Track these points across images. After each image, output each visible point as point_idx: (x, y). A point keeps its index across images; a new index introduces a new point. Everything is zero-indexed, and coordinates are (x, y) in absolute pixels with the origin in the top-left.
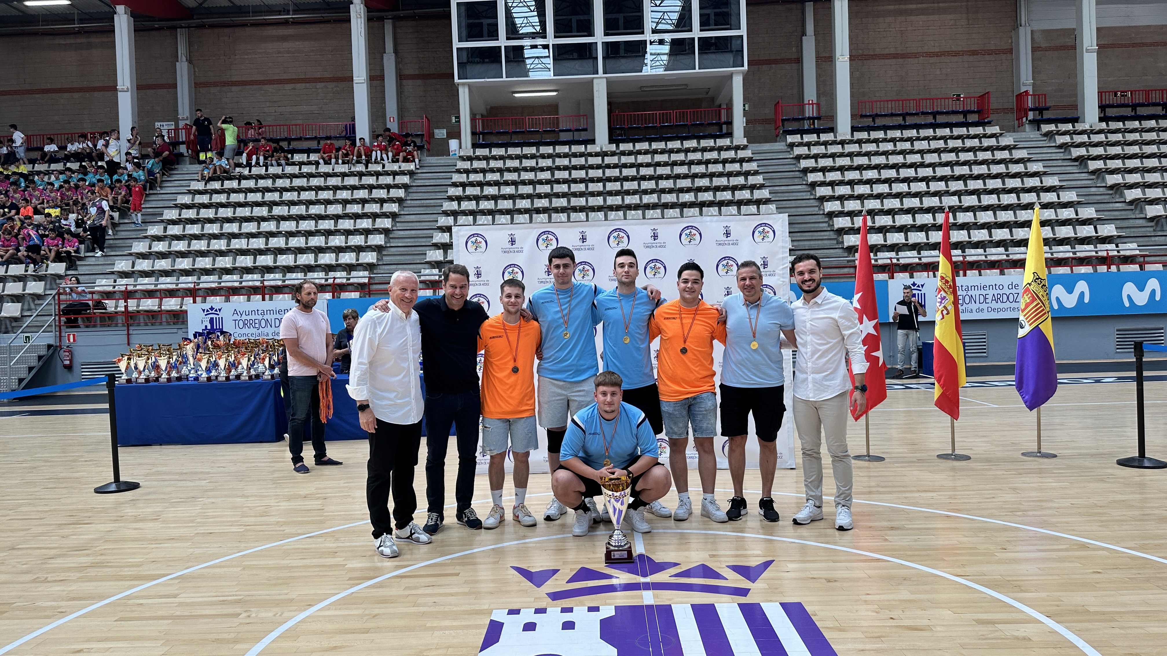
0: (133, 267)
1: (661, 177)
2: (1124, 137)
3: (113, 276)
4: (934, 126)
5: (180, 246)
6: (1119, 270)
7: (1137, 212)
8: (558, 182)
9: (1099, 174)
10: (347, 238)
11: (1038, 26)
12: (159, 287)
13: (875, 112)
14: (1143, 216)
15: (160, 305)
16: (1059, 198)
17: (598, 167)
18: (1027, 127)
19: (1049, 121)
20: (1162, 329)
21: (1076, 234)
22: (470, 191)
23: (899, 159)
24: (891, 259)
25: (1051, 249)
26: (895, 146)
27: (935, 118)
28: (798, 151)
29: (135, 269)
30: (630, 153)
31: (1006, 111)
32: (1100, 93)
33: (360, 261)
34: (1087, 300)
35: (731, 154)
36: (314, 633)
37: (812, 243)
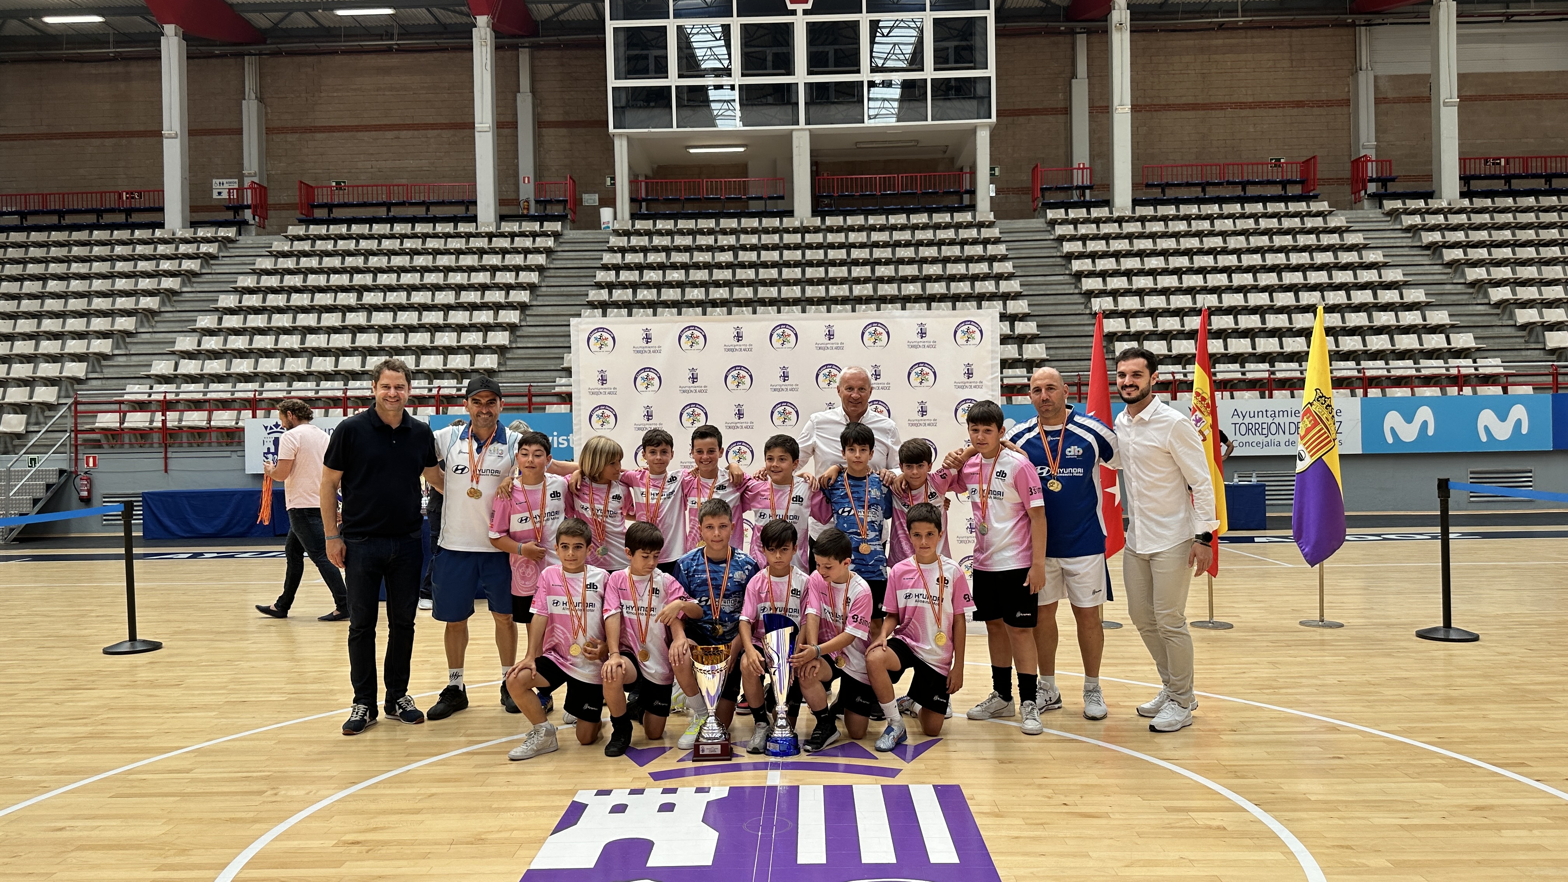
0: (176, 369)
1: (878, 262)
2: (1492, 218)
3: (149, 381)
4: (1243, 200)
5: (239, 343)
6: (1475, 392)
7: (1506, 317)
8: (742, 265)
9: (1458, 267)
10: (459, 336)
11: (1383, 70)
12: (209, 396)
13: (1165, 181)
14: (1511, 322)
15: (209, 420)
16: (1402, 298)
17: (797, 247)
18: (1366, 203)
19: (1395, 196)
20: (1530, 472)
21: (1421, 345)
22: (625, 276)
23: (1194, 243)
24: (1173, 373)
25: (1387, 364)
26: (1190, 225)
27: (1244, 189)
28: (1060, 230)
29: (179, 372)
30: (839, 230)
31: (1339, 181)
32: (1463, 160)
33: (476, 366)
34: (1431, 432)
35: (973, 233)
36: (354, 812)
37: (1074, 351)
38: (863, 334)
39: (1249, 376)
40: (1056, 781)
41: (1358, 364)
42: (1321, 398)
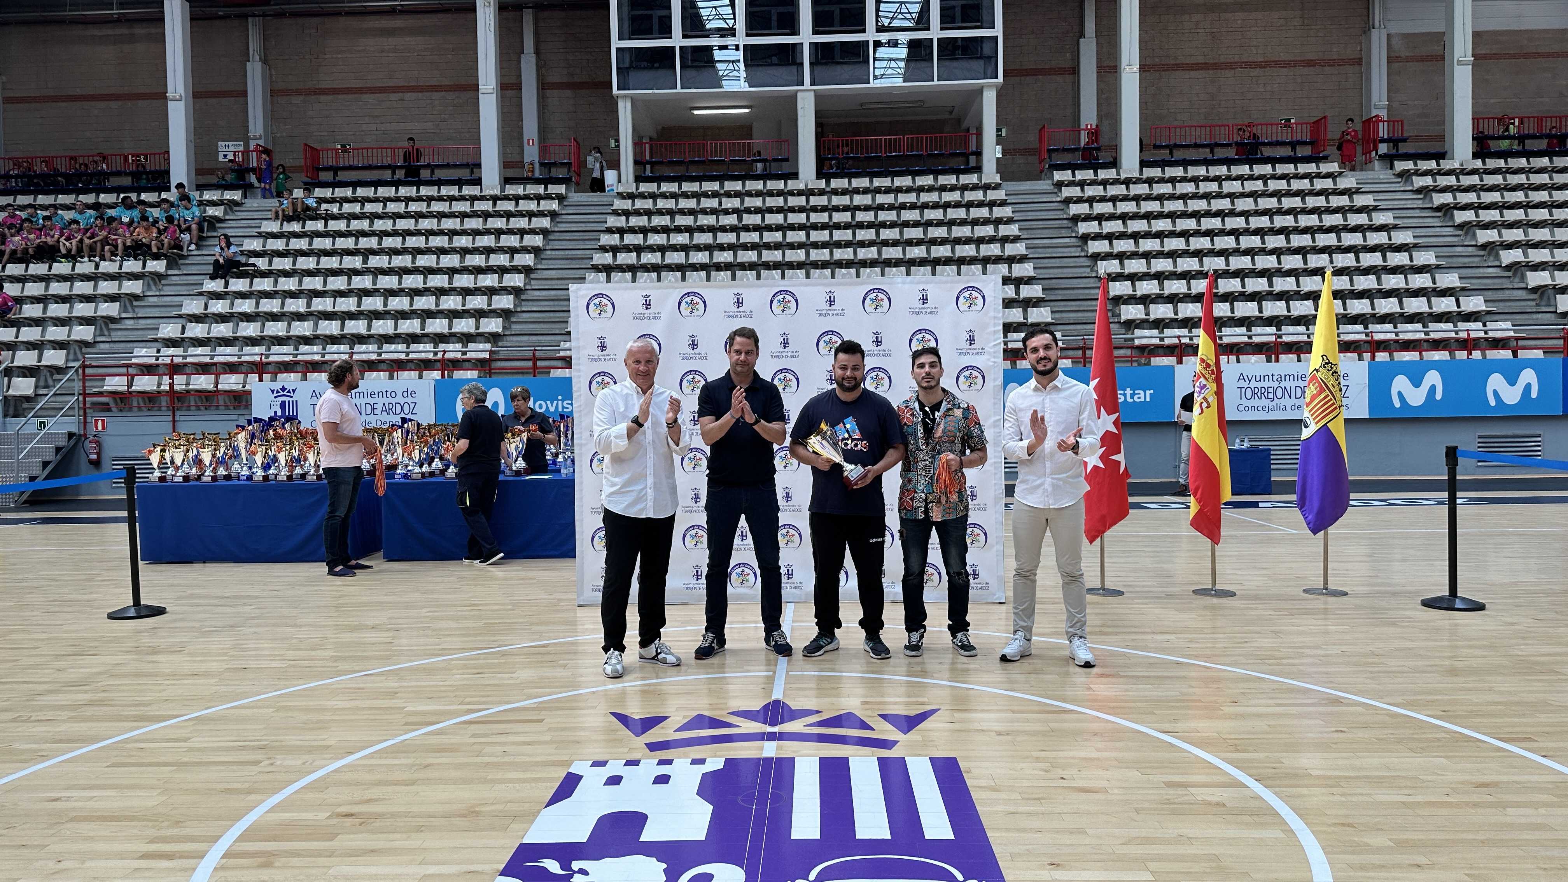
0: (183, 333)
1: (883, 225)
2: (1505, 179)
3: (156, 344)
5: (245, 306)
6: (1483, 357)
7: (1517, 280)
8: (747, 229)
9: (1469, 229)
10: (464, 299)
11: (1396, 28)
12: (216, 359)
13: (1172, 142)
14: (1523, 285)
15: (217, 384)
16: (1411, 260)
17: (801, 210)
18: (1377, 164)
19: (1406, 157)
20: (1539, 436)
21: (1430, 308)
22: (630, 239)
23: (1201, 205)
24: (1179, 337)
25: (1395, 327)
26: (1197, 187)
28: (1067, 192)
29: (186, 335)
30: (844, 192)
32: (1476, 120)
33: (481, 330)
34: (1439, 396)
35: (978, 195)
36: (348, 783)
37: (1080, 315)
38: (864, 300)
39: (1256, 339)
40: (1055, 754)
41: (1366, 328)
42: (1327, 364)
